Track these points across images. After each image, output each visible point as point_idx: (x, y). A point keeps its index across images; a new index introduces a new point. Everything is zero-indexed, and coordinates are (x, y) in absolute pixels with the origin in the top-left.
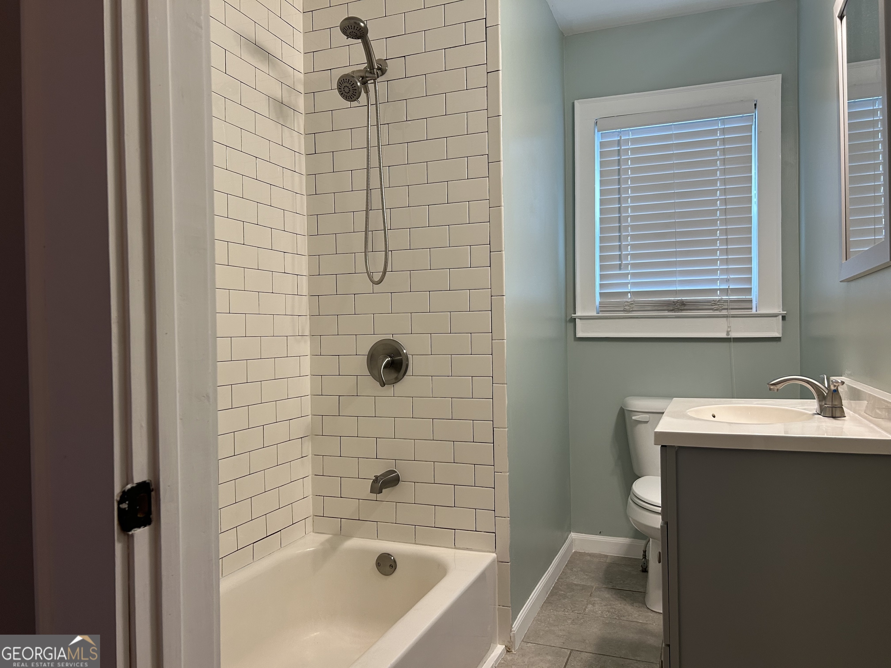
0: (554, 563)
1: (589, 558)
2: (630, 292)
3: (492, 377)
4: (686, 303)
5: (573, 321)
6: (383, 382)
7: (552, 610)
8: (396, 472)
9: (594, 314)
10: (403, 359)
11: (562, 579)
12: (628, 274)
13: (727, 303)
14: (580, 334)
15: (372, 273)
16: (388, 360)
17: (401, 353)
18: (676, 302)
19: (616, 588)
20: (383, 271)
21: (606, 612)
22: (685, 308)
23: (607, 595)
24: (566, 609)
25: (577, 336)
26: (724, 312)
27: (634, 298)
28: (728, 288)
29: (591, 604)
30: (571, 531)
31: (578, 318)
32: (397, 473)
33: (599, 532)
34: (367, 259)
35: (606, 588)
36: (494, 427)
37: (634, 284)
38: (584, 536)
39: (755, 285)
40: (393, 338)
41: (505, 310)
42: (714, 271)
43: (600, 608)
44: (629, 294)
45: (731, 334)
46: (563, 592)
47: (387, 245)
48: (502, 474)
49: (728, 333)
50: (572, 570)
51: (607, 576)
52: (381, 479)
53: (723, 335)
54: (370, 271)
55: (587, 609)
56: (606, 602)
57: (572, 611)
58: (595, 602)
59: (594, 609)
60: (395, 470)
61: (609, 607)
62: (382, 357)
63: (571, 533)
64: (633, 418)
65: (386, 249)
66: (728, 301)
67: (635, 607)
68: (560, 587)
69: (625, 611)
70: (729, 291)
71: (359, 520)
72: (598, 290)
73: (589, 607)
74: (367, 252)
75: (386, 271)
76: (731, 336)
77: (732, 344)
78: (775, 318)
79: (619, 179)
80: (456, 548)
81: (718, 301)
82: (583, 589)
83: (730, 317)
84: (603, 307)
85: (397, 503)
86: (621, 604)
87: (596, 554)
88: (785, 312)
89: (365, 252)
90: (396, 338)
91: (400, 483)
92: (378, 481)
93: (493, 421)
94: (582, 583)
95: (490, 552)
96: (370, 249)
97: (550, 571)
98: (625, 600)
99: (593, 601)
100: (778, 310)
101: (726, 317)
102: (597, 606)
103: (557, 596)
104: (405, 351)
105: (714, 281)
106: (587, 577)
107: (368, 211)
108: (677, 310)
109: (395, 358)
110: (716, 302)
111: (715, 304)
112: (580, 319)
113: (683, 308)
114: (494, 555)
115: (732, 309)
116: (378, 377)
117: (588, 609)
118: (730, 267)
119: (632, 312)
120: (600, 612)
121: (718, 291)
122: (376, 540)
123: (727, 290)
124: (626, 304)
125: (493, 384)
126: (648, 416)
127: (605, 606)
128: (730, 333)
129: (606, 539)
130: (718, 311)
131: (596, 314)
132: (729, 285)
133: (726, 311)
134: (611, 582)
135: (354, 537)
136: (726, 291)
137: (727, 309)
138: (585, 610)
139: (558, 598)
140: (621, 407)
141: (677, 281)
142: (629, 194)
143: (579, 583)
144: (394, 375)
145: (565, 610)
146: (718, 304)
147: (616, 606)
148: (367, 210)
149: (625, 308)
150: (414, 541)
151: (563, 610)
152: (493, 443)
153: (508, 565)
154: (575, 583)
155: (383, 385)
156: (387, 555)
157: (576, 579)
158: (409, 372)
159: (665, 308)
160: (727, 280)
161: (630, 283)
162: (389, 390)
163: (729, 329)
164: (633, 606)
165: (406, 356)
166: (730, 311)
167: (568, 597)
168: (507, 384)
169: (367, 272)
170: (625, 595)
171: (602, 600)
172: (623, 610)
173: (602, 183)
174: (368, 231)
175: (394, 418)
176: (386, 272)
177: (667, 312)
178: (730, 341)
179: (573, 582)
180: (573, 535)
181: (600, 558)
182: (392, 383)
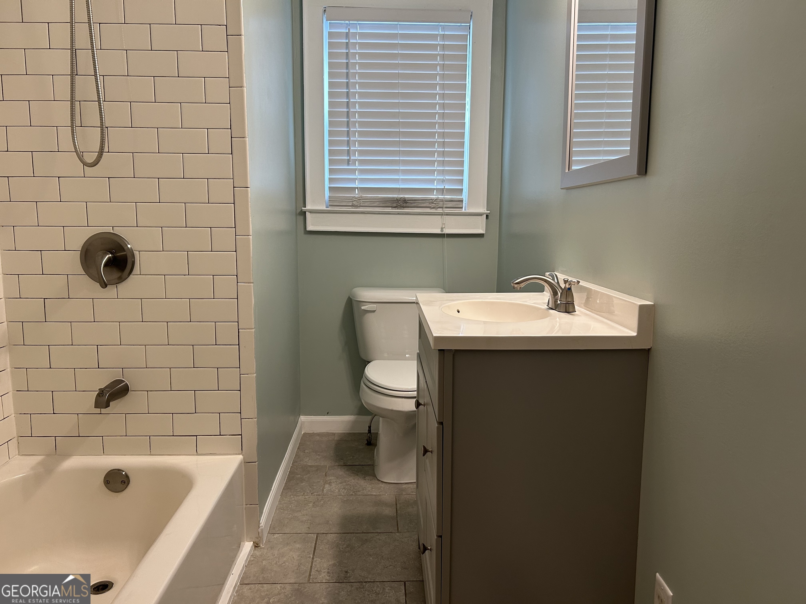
0: (289, 449)
1: (318, 437)
2: (357, 188)
3: (237, 276)
4: (407, 200)
5: (304, 214)
6: (104, 282)
7: (292, 495)
8: (124, 381)
9: (324, 208)
10: (127, 254)
11: (296, 462)
12: (356, 169)
13: (442, 202)
14: (310, 228)
15: (82, 153)
16: (109, 257)
17: (125, 248)
18: (399, 200)
19: (347, 465)
20: (99, 151)
21: (342, 490)
22: (407, 205)
23: (340, 472)
24: (306, 492)
25: (307, 230)
26: (440, 211)
27: (361, 194)
28: (443, 188)
29: (328, 484)
30: (301, 415)
31: (308, 212)
32: (124, 383)
33: (327, 413)
34: (75, 133)
35: (338, 465)
36: (239, 329)
37: (362, 180)
38: (313, 417)
39: (465, 186)
40: (113, 231)
41: (250, 203)
42: (432, 172)
43: (336, 487)
44: (357, 190)
45: (445, 231)
46: (299, 476)
47: (104, 120)
48: (249, 375)
49: (442, 229)
50: (304, 451)
51: (337, 453)
52: (107, 392)
53: (438, 231)
54: (79, 150)
55: (324, 490)
56: (341, 480)
57: (312, 494)
58: (331, 481)
59: (331, 488)
60: (123, 379)
61: (344, 484)
62: (100, 254)
63: (301, 416)
64: (363, 308)
65: (101, 125)
66: (443, 200)
67: (367, 480)
68: (295, 471)
69: (359, 486)
70: (444, 191)
71: (79, 436)
72: (327, 185)
73: (326, 487)
74: (74, 127)
75: (102, 151)
76: (444, 232)
77: (446, 239)
78: (480, 217)
79: (347, 73)
80: (198, 455)
81: (436, 200)
82: (317, 470)
83: (444, 215)
84: (332, 202)
85: (126, 414)
86: (354, 480)
87: (325, 432)
88: (489, 212)
89: (72, 126)
90: (117, 231)
91: (130, 392)
92: (103, 395)
93: (238, 322)
94: (316, 464)
95: (236, 454)
96: (78, 123)
97: (287, 458)
98: (357, 475)
99: (329, 480)
100: (483, 210)
101: (441, 214)
102: (333, 485)
103: (295, 481)
104: (129, 246)
105: (432, 181)
106: (319, 457)
107: (74, 75)
108: (400, 207)
109: (118, 255)
110: (433, 201)
111: (433, 203)
112: (310, 213)
113: (405, 205)
114: (241, 457)
115: (446, 208)
116: (98, 277)
117: (326, 489)
118: (446, 169)
119: (359, 207)
120: (337, 490)
121: (435, 191)
122: (102, 455)
123: (443, 189)
124: (354, 199)
125: (237, 283)
126: (375, 306)
127: (340, 483)
128: (444, 229)
129: (333, 418)
130: (434, 209)
131: (326, 208)
132: (444, 186)
133: (441, 209)
134: (342, 459)
135: (73, 456)
136: (442, 191)
137: (442, 208)
138: (323, 490)
139: (296, 482)
140: (349, 297)
141: (400, 179)
142: (357, 90)
143: (313, 464)
144: (116, 275)
145: (304, 493)
146: (435, 203)
147: (350, 483)
148: (72, 74)
149: (353, 203)
150: (150, 451)
151: (303, 494)
152: (239, 345)
153: (256, 465)
154: (309, 464)
155: (104, 286)
156: (117, 471)
157: (310, 461)
158: (136, 269)
159: (389, 204)
160: (443, 181)
161: (358, 179)
162: (111, 291)
163: (444, 226)
164: (365, 480)
165: (131, 251)
166: (444, 210)
167: (305, 480)
168: (253, 283)
169: (76, 151)
170: (356, 470)
171: (337, 478)
172: (357, 485)
173: (331, 75)
174: (74, 101)
175: (119, 322)
176: (103, 153)
177: (391, 208)
178: (444, 237)
179: (308, 464)
180: (303, 418)
181: (328, 436)
182: (116, 283)
